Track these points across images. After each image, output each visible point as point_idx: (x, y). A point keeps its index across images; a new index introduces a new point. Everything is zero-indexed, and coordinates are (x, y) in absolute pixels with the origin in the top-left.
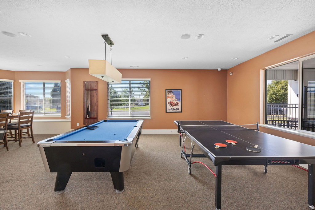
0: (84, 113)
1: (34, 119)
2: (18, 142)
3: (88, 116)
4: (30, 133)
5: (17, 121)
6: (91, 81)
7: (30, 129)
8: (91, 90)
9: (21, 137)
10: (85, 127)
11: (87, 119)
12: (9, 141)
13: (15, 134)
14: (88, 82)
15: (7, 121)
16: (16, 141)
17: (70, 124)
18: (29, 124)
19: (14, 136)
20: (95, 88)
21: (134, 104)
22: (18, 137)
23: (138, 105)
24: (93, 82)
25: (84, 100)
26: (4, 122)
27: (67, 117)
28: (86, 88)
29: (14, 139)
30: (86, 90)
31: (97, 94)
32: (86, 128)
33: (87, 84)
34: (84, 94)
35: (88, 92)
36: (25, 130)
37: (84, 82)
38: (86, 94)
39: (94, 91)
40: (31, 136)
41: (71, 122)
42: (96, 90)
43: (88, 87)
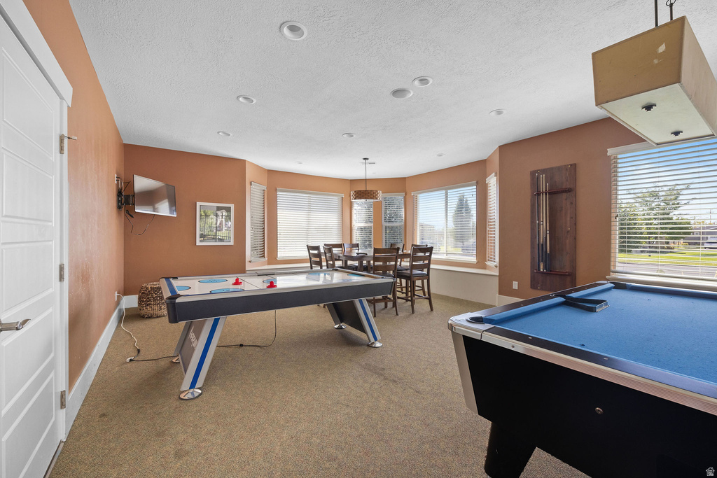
0: (533, 258)
1: (433, 264)
2: (409, 303)
3: (545, 267)
4: (426, 290)
5: (408, 264)
6: (552, 169)
7: (425, 281)
8: (552, 193)
9: (415, 295)
10: (557, 296)
11: (543, 273)
12: (399, 298)
13: (407, 287)
14: (543, 171)
15: (396, 262)
16: (407, 300)
17: (496, 282)
18: (425, 271)
19: (404, 290)
20: (566, 186)
21: (682, 241)
22: (410, 295)
23: (706, 245)
24: (559, 168)
25: (533, 222)
26: (393, 263)
27: (488, 263)
28: (538, 187)
29: (404, 295)
30: (539, 195)
31: (574, 205)
32: (560, 299)
33: (543, 176)
34: (533, 206)
35: (544, 200)
36: (418, 283)
37: (533, 173)
38: (539, 205)
39: (564, 196)
40: (427, 296)
41: (500, 276)
42: (568, 191)
43: (544, 186)
